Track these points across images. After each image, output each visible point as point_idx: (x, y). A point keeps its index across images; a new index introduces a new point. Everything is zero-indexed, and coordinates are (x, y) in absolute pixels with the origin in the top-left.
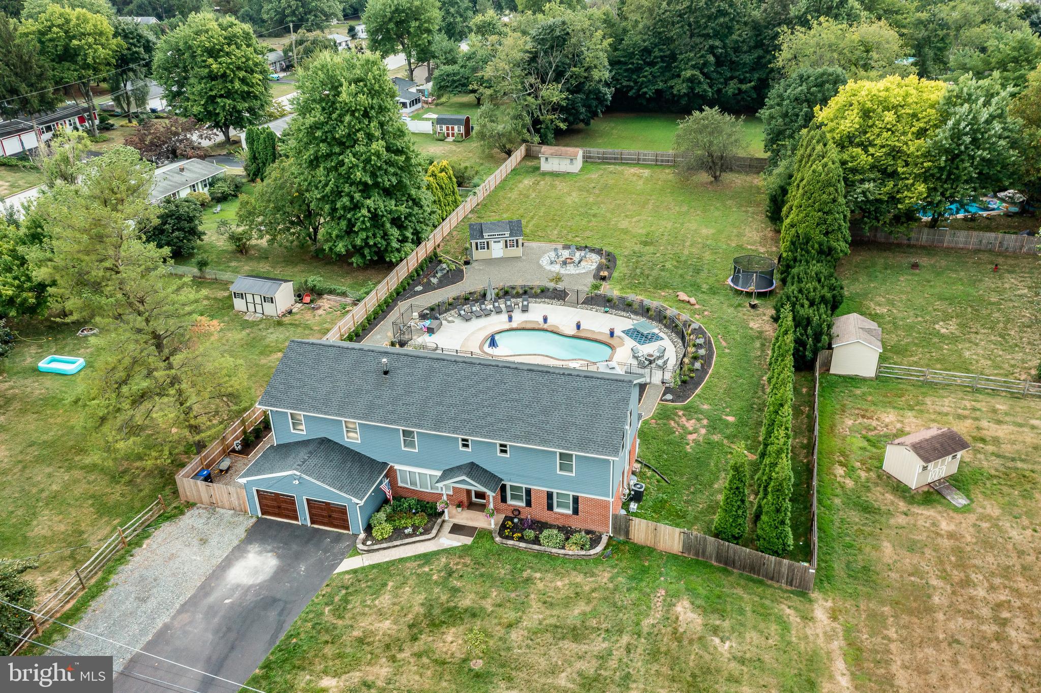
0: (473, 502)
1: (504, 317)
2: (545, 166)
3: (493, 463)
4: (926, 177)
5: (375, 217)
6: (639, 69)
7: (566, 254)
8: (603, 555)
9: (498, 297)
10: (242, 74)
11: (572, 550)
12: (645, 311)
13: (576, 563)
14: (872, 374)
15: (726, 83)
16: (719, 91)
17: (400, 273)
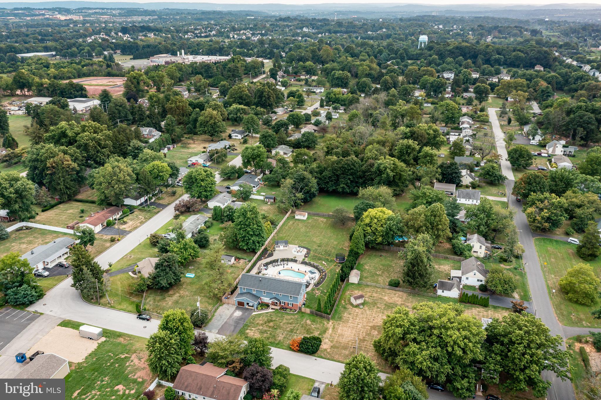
0: (274, 304)
1: (283, 266)
2: (296, 217)
3: (279, 297)
4: (382, 236)
5: (254, 242)
6: (328, 182)
7: (298, 249)
8: (297, 313)
9: (281, 261)
10: (210, 186)
11: (292, 312)
12: (314, 266)
13: (292, 314)
14: (357, 282)
15: (354, 188)
16: (352, 190)
17: (259, 253)
